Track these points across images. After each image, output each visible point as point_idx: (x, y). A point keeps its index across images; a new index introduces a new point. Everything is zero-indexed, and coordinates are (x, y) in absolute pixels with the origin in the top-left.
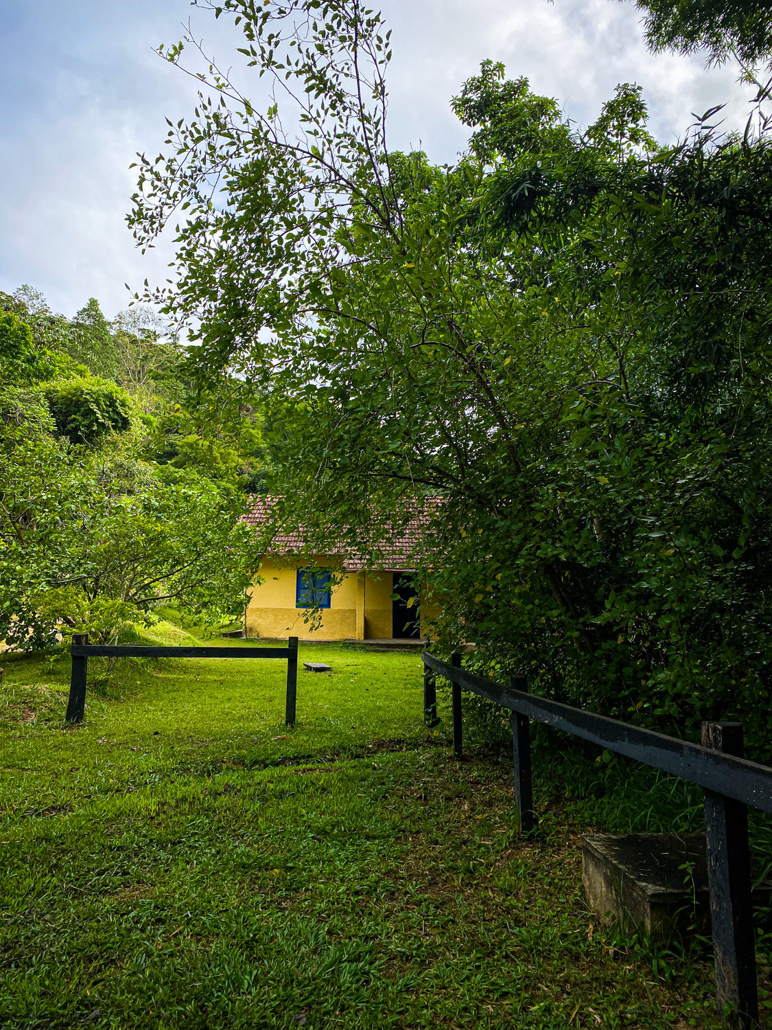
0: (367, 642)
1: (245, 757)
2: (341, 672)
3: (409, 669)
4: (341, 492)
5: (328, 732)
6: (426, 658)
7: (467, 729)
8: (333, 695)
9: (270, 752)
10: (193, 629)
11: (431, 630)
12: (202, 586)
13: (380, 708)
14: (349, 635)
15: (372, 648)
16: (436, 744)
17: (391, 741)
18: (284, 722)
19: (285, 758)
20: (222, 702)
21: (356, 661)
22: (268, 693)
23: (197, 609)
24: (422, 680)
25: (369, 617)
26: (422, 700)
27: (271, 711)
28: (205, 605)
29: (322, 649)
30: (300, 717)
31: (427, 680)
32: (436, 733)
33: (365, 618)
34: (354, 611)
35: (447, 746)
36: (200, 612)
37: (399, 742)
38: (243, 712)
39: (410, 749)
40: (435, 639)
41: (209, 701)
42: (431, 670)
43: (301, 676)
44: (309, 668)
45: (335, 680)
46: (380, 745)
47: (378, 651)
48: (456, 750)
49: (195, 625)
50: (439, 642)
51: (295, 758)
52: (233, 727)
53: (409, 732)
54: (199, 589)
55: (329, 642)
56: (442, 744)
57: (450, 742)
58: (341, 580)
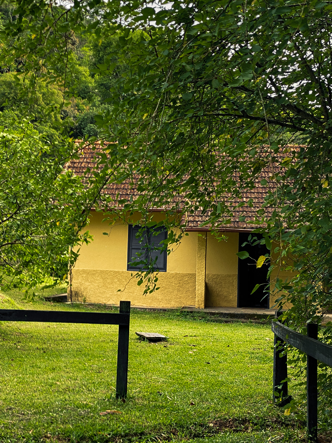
0: (207, 310)
1: (71, 432)
2: (178, 343)
3: (257, 342)
4: (182, 134)
5: (163, 407)
6: (277, 329)
7: (323, 410)
8: (169, 367)
9: (98, 427)
10: (12, 292)
11: (284, 296)
12: (22, 244)
13: (222, 384)
14: (188, 303)
15: (213, 318)
16: (287, 425)
17: (235, 420)
18: (114, 395)
19: (116, 435)
20: (45, 372)
21: (195, 332)
22: (96, 364)
23: (17, 269)
24: (271, 354)
25: (210, 283)
26: (271, 376)
27: (100, 384)
28: (26, 264)
29: (156, 318)
30: (132, 391)
31: (277, 354)
32: (287, 413)
33: (206, 284)
34: (193, 276)
35: (299, 428)
36: (20, 273)
37: (244, 421)
38: (69, 383)
39: (257, 430)
40: (288, 306)
41: (30, 370)
42: (282, 341)
43: (133, 346)
44: (142, 338)
45: (171, 351)
46: (222, 424)
47: (221, 322)
48: (310, 432)
49: (15, 286)
50: (293, 310)
51: (126, 435)
52: (57, 400)
53: (256, 411)
54: (20, 246)
55: (165, 310)
56: (293, 426)
57: (304, 424)
58: (180, 237)
